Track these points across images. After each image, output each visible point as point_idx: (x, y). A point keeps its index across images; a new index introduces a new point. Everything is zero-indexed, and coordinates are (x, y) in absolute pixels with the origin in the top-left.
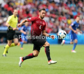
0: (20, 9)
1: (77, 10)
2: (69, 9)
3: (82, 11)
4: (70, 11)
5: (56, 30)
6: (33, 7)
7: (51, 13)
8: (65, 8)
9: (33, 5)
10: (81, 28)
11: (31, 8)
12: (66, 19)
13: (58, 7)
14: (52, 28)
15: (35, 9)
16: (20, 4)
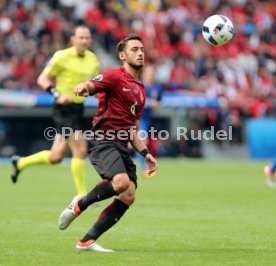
6: (196, 16)
7: (264, 39)
9: (195, 10)
16: (147, 8)
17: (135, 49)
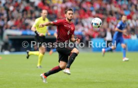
0: (58, 8)
1: (130, 8)
2: (120, 7)
3: (136, 9)
4: (121, 10)
5: (103, 34)
6: (74, 4)
7: (97, 12)
8: (115, 6)
9: (74, 3)
10: (136, 30)
11: (72, 6)
12: (116, 20)
13: (106, 4)
14: (99, 31)
15: (77, 8)
16: (58, 2)
17: (70, 14)
